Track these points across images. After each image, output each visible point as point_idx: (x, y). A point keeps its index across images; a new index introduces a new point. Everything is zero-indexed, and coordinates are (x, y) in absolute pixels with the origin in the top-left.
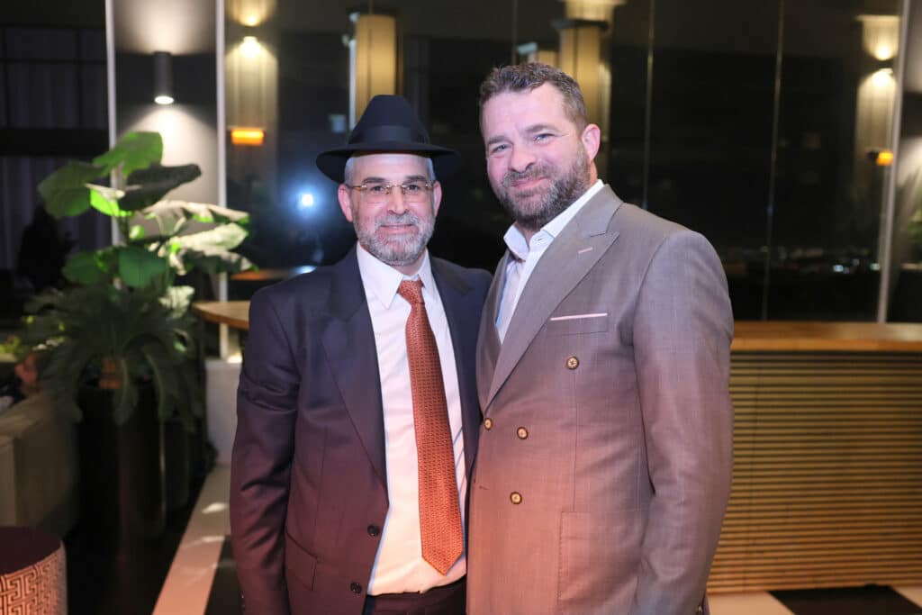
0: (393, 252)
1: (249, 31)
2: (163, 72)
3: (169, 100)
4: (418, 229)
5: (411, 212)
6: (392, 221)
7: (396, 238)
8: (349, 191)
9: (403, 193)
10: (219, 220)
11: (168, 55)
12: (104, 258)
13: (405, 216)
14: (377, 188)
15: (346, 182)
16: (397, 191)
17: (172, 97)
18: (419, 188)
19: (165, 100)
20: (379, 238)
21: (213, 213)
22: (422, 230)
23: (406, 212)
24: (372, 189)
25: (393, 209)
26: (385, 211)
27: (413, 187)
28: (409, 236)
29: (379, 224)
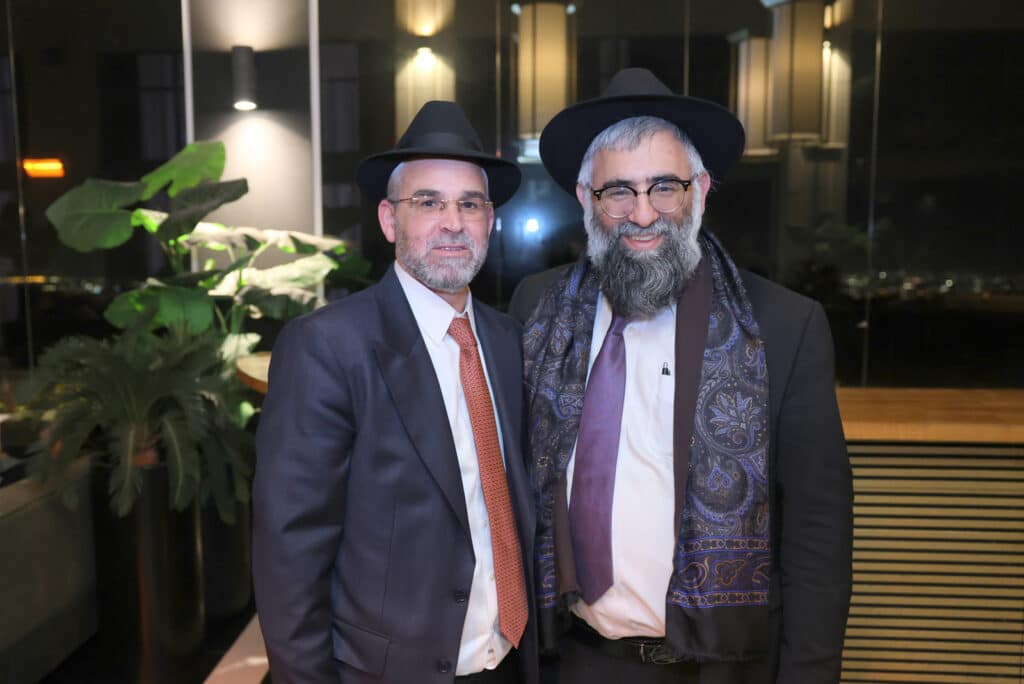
0: (445, 279)
1: (424, 41)
2: (243, 72)
3: (252, 106)
4: (471, 253)
5: (466, 232)
6: (446, 241)
7: (450, 262)
8: (392, 207)
9: (459, 210)
10: (305, 250)
11: (248, 50)
12: (142, 299)
13: (460, 237)
14: (428, 203)
15: (390, 196)
16: (452, 207)
17: (255, 102)
18: (476, 206)
19: (244, 105)
20: (430, 262)
21: (296, 241)
22: (476, 256)
23: (461, 231)
24: (423, 204)
25: (448, 226)
26: (437, 230)
27: (468, 205)
28: (462, 261)
29: (431, 245)
